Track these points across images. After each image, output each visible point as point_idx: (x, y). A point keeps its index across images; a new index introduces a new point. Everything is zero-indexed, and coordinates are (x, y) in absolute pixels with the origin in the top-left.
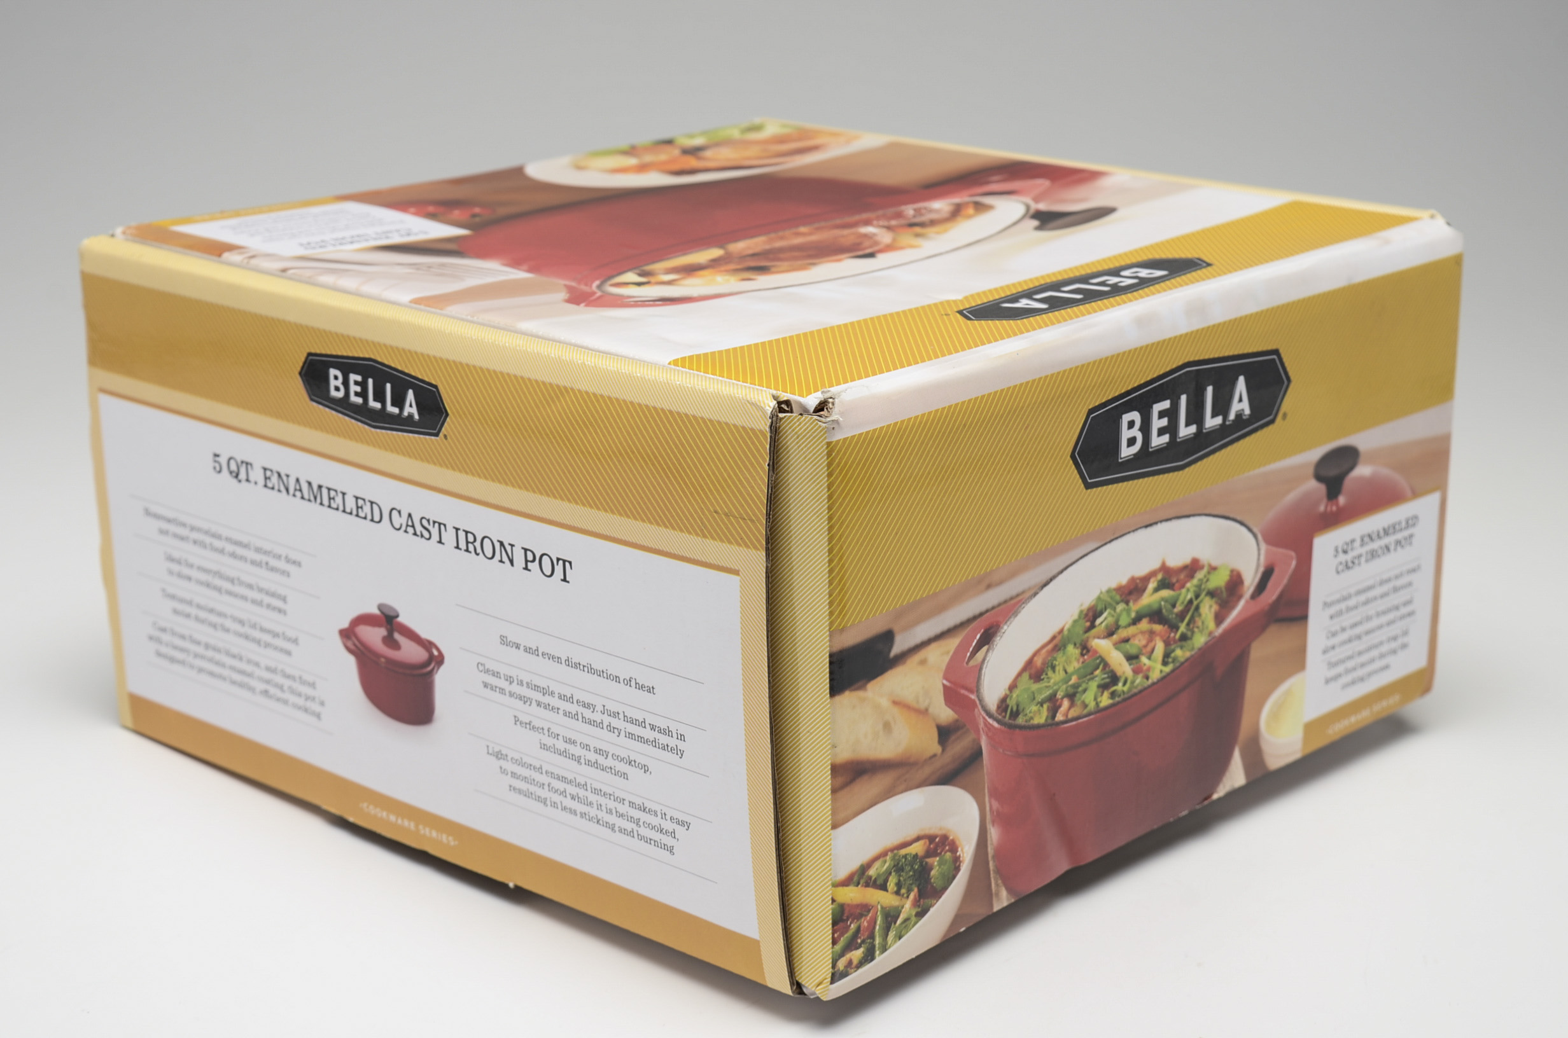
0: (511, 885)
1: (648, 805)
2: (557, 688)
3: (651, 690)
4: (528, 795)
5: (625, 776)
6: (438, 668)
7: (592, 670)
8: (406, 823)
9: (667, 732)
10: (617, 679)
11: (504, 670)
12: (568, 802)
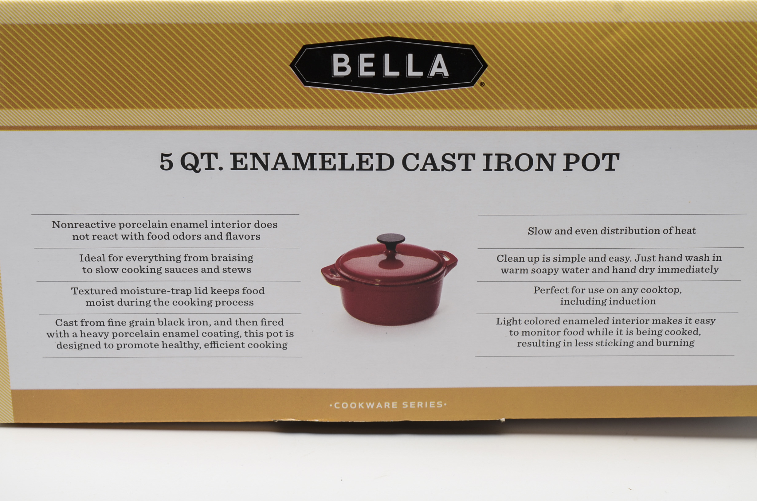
0: (503, 420)
1: (672, 317)
2: (587, 254)
3: (691, 231)
4: (540, 344)
5: (654, 302)
6: (448, 271)
7: (629, 231)
8: (387, 405)
9: (706, 258)
10: (657, 231)
11: (526, 254)
12: (586, 338)
